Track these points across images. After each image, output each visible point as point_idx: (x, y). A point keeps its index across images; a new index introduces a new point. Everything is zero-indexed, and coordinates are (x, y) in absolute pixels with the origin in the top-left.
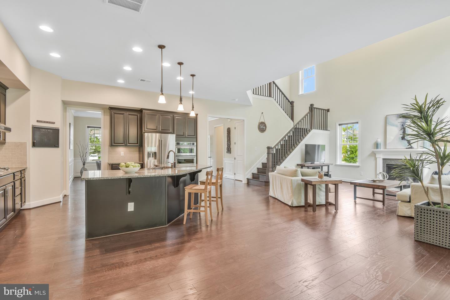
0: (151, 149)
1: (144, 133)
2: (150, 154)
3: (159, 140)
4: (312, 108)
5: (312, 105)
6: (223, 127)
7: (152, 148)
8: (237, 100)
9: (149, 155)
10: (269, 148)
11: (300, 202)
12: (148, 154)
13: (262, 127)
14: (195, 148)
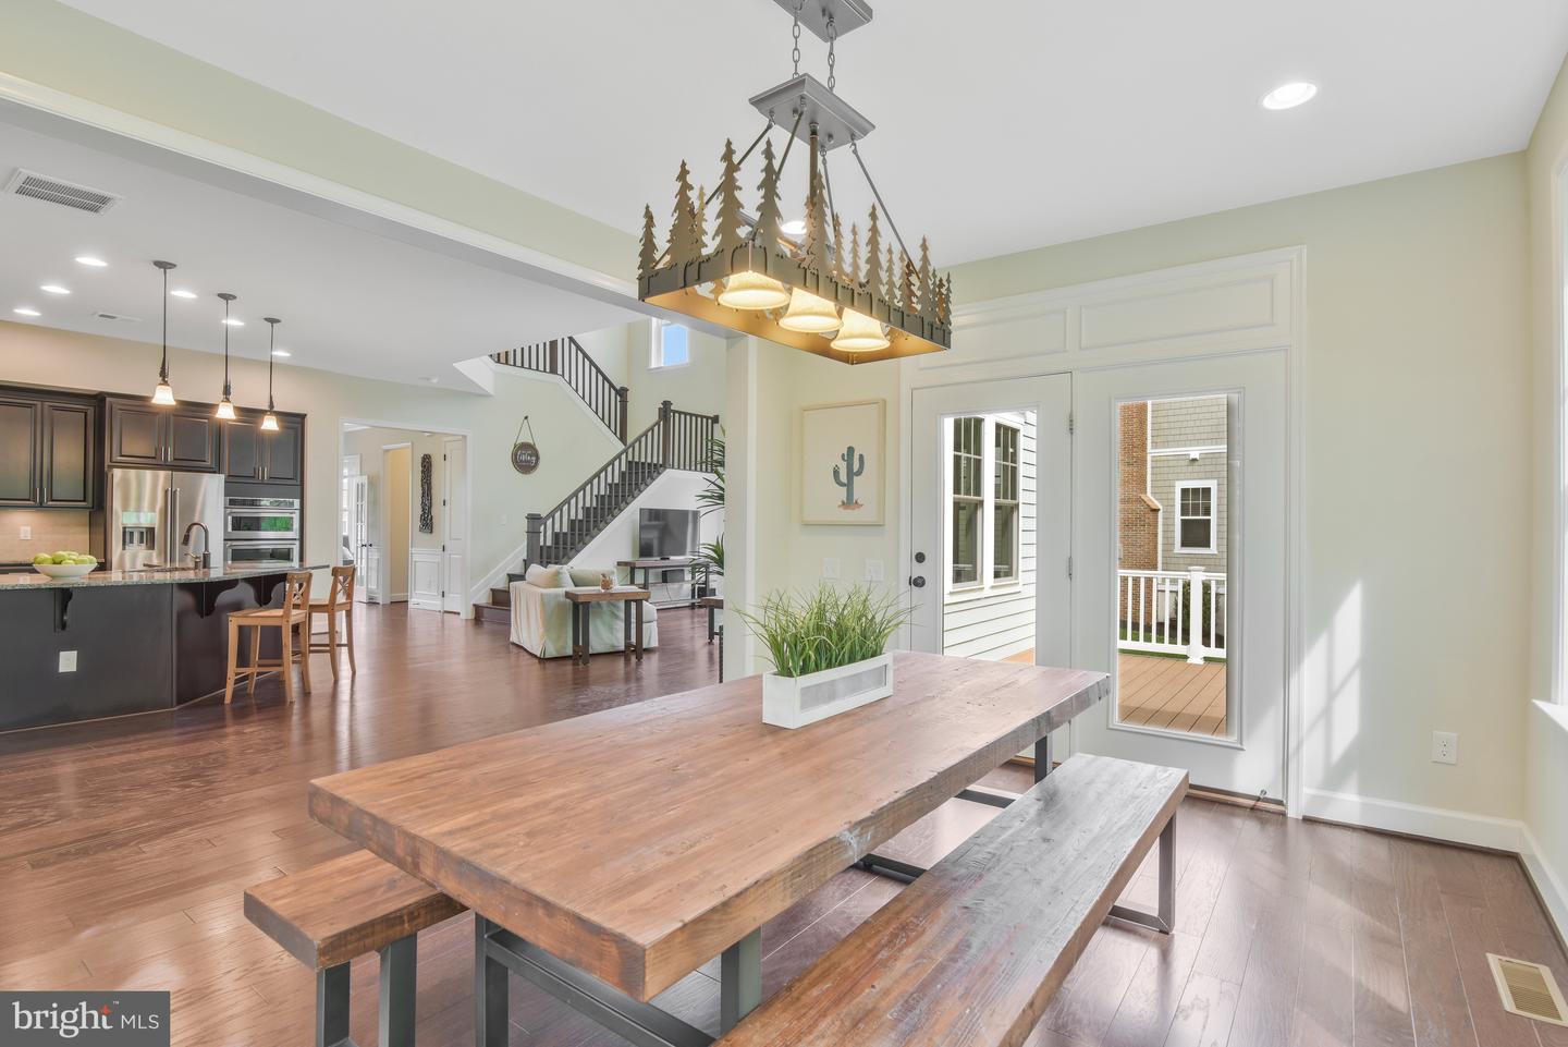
0: (138, 518)
1: (111, 467)
2: (132, 534)
3: (166, 492)
4: (665, 412)
5: (667, 404)
6: (410, 450)
7: (142, 514)
8: (435, 381)
9: (127, 536)
10: (534, 519)
11: (564, 648)
12: (124, 533)
13: (525, 458)
14: (296, 517)
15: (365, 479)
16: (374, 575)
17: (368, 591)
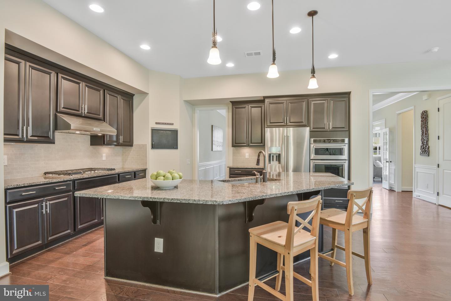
1: (267, 128)
3: (285, 137)
14: (346, 148)
15: (387, 130)
16: (392, 177)
17: (390, 184)
